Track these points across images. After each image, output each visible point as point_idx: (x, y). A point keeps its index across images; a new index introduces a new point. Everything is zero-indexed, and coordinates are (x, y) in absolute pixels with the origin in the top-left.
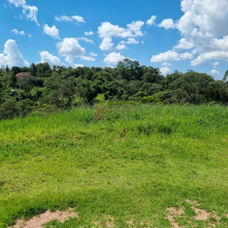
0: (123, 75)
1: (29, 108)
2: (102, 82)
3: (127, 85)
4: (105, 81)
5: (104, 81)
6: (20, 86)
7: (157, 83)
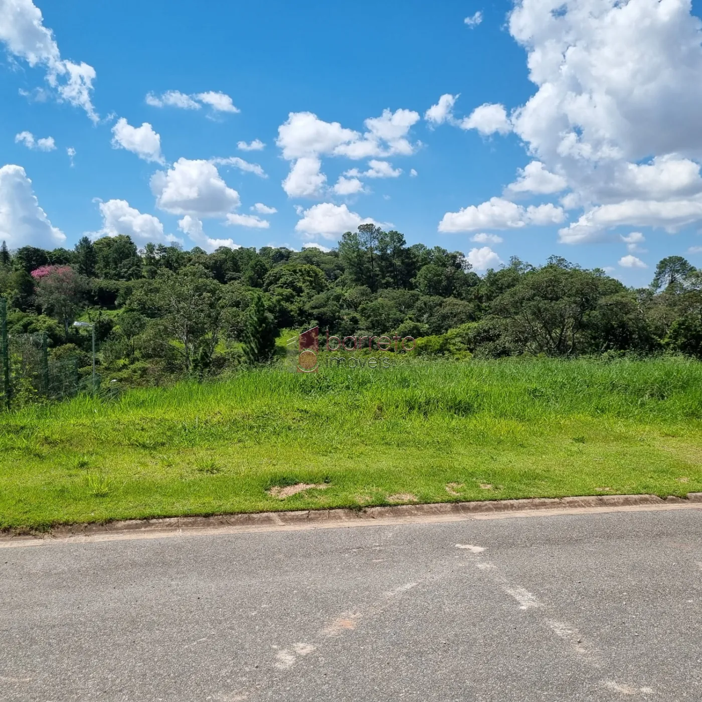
0: (356, 273)
2: (294, 293)
3: (370, 304)
4: (302, 291)
5: (299, 291)
6: (45, 307)
7: (459, 296)
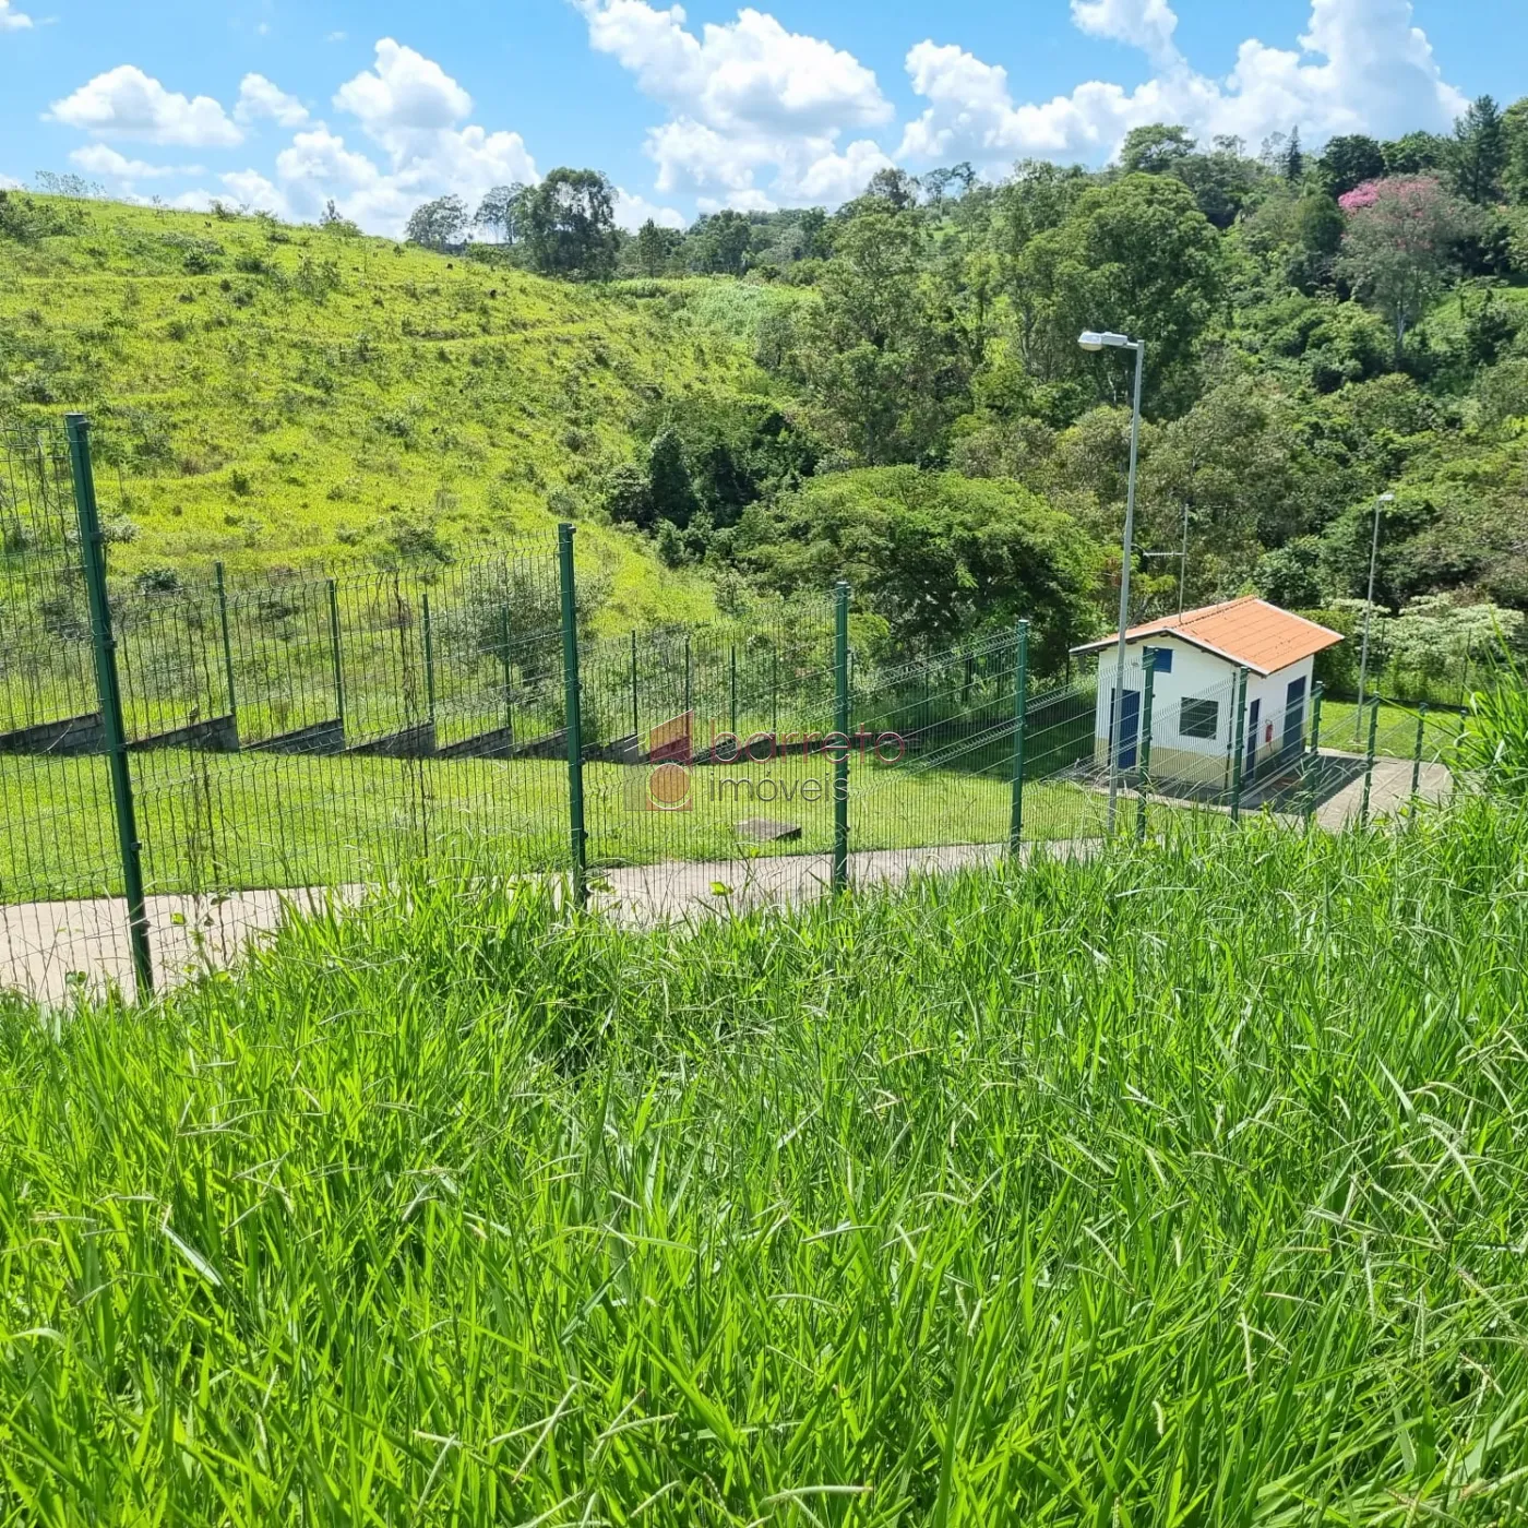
1: (1385, 445)
6: (1359, 282)
